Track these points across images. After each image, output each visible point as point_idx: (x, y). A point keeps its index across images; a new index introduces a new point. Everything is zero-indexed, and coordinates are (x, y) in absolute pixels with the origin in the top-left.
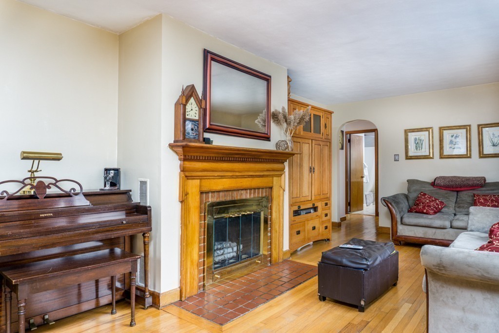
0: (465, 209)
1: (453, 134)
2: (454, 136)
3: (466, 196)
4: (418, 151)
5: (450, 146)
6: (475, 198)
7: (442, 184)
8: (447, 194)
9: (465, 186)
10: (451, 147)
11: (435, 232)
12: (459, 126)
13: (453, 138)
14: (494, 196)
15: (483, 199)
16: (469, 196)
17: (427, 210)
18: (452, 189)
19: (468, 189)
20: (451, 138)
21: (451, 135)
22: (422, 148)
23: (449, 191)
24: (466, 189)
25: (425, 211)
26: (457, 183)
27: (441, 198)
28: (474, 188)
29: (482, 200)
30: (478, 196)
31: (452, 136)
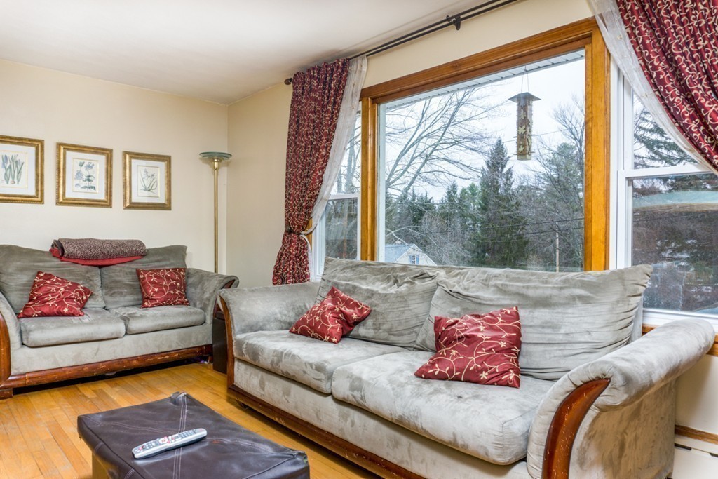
0: (125, 296)
1: (82, 161)
2: (85, 165)
3: (121, 274)
4: (10, 184)
5: (77, 181)
6: (141, 276)
7: (79, 254)
8: (87, 272)
9: (118, 256)
10: (77, 185)
11: (98, 349)
12: (94, 148)
13: (83, 169)
14: (168, 270)
15: (155, 277)
16: (126, 273)
17: (70, 308)
18: (95, 263)
19: (124, 260)
20: (79, 168)
21: (79, 161)
22: (19, 180)
23: (90, 267)
24: (120, 260)
25: (66, 310)
26: (105, 251)
27: (80, 280)
28: (131, 259)
29: (154, 279)
30: (145, 272)
31: (81, 165)
